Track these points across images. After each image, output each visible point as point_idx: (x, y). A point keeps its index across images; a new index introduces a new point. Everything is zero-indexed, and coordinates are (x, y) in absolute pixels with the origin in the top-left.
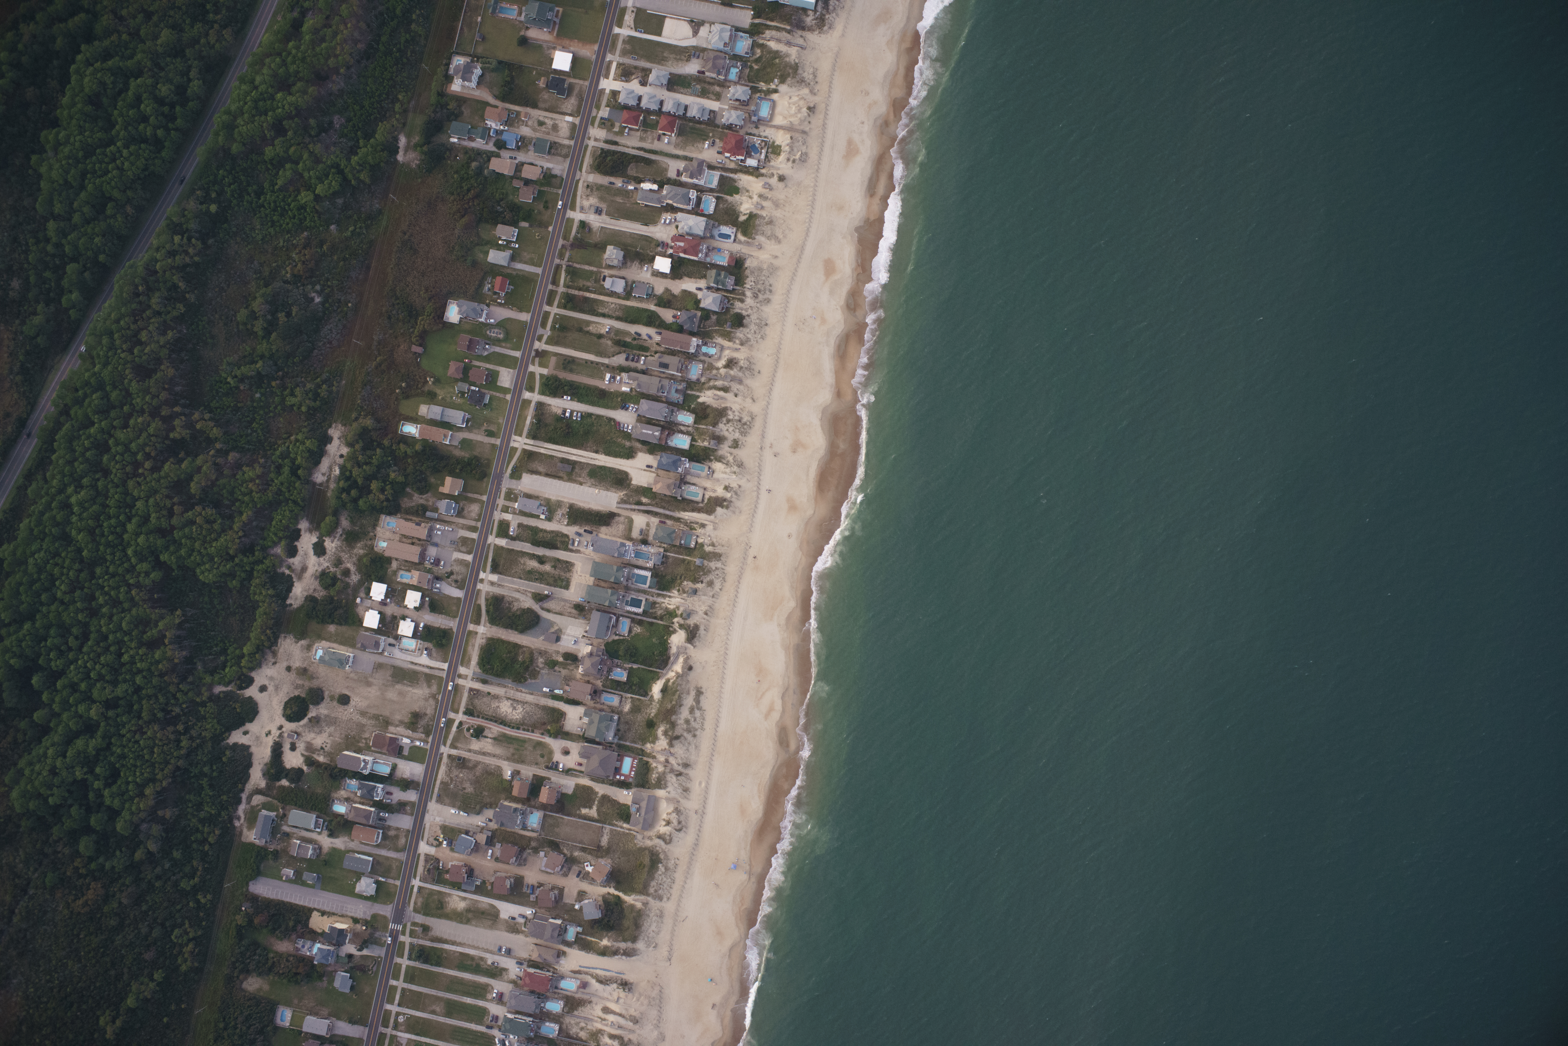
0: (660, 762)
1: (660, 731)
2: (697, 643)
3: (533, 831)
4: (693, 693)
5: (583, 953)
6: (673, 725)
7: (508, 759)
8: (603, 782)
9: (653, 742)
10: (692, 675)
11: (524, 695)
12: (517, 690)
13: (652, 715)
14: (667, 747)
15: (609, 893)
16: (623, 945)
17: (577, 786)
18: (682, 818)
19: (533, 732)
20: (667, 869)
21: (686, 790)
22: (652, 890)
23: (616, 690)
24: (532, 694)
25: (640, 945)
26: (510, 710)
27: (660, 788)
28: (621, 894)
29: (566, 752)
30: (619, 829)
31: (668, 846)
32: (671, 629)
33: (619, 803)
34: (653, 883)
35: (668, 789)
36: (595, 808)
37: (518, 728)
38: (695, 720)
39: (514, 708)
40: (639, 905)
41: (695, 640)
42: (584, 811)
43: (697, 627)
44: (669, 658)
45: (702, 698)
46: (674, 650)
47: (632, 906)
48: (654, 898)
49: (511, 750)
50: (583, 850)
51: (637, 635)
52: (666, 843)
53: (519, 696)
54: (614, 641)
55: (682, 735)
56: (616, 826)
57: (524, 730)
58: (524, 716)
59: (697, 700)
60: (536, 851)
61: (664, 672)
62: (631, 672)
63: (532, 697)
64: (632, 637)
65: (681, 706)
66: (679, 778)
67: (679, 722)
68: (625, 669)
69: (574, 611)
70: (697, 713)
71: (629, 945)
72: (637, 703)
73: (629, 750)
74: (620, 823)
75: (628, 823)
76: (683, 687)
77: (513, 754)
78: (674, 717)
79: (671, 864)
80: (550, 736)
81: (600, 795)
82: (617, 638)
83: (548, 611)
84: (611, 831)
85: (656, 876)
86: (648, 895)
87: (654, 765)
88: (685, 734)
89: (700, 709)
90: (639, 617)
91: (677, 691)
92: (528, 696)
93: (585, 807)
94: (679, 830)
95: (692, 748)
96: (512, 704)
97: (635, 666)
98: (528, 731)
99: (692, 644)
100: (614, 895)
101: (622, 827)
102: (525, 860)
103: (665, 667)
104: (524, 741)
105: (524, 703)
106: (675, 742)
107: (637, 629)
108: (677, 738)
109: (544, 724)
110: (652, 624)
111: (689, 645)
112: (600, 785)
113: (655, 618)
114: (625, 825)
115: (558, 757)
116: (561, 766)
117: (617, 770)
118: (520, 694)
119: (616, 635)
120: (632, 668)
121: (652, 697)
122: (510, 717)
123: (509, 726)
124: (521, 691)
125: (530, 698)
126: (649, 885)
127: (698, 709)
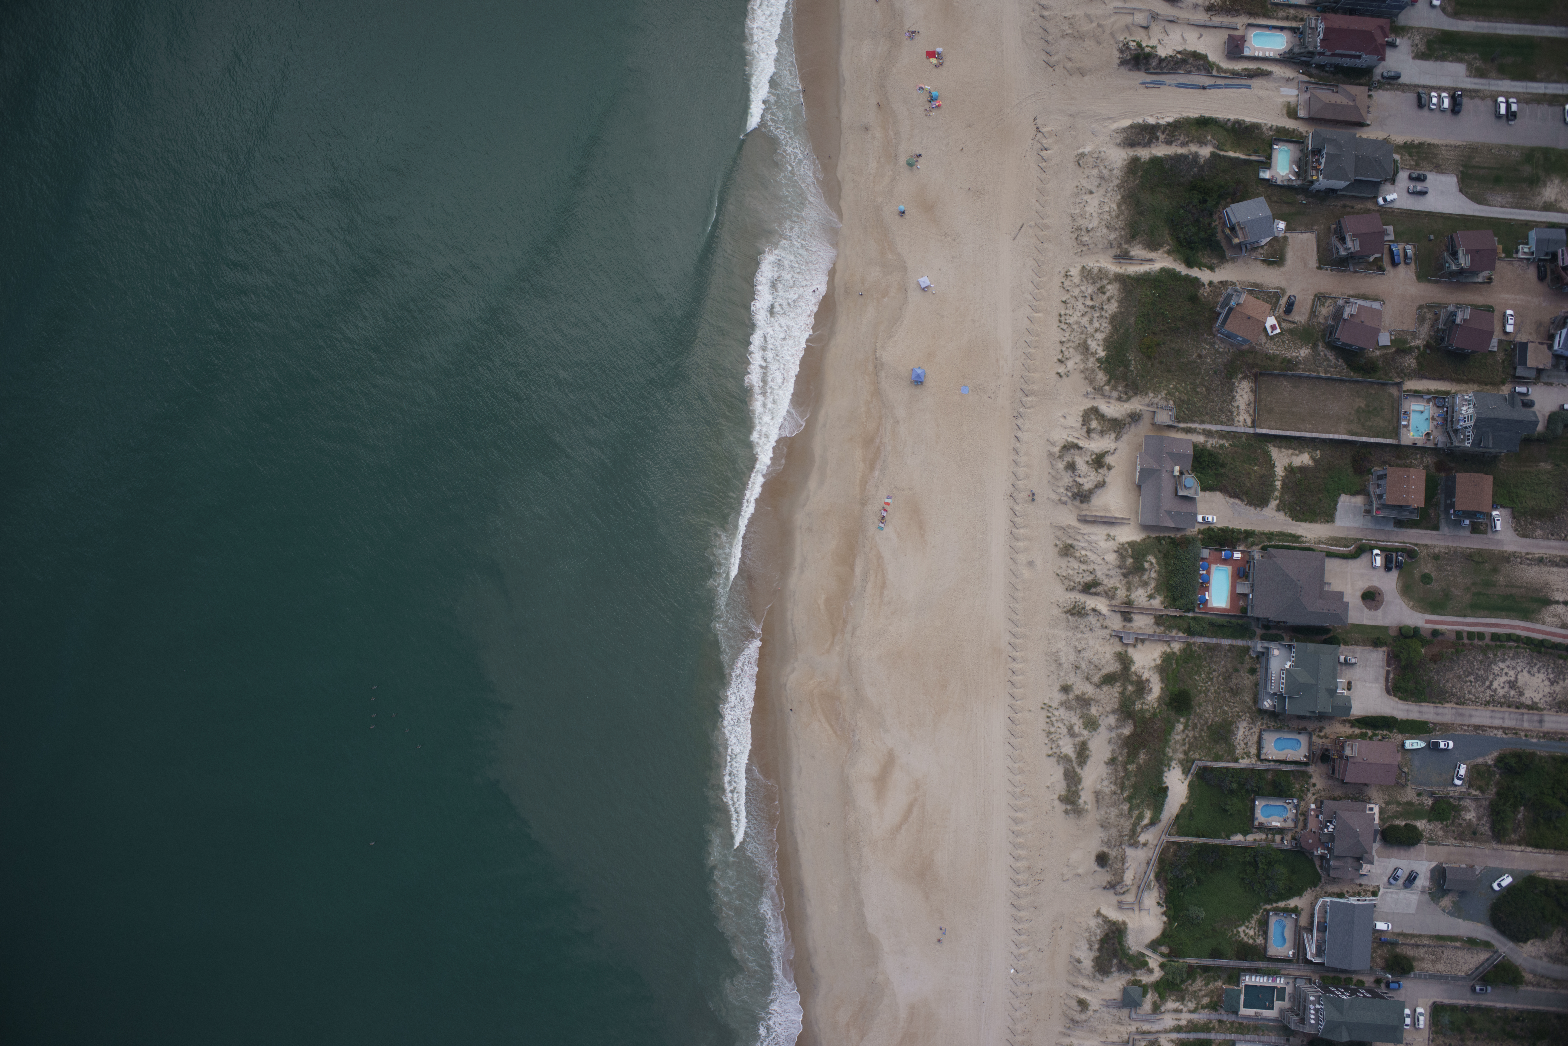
0: (1144, 611)
1: (1156, 688)
2: (1093, 923)
3: (1417, 394)
4: (1086, 797)
5: (1249, 118)
6: (1125, 711)
7: (1507, 558)
8: (1270, 536)
9: (1167, 658)
10: (1094, 843)
11: (1497, 722)
12: (1515, 731)
13: (1180, 727)
14: (1131, 651)
15: (1212, 268)
16: (1161, 151)
17: (1329, 517)
18: (1067, 479)
19: (1459, 634)
20: (1084, 348)
21: (1067, 551)
22: (1112, 289)
23: (1276, 772)
24: (1477, 727)
25: (1118, 157)
26: (1524, 678)
27: (1132, 544)
28: (1182, 269)
29: (1371, 597)
30: (1214, 428)
31: (1088, 404)
32: (1164, 950)
33: (1224, 490)
34: (1112, 307)
35: (1112, 545)
36: (1280, 471)
37: (1495, 637)
38: (1070, 729)
39: (1512, 684)
40: (1137, 251)
41: (1099, 934)
42: (1304, 459)
43: (1102, 967)
44: (1157, 877)
45: (1061, 787)
46: (1152, 898)
47: (1153, 246)
48: (1102, 274)
49: (1501, 579)
50: (1290, 364)
51: (1244, 918)
52: (1095, 411)
53: (1507, 718)
54: (1299, 893)
55: (1098, 686)
56: (1222, 435)
57: (1481, 636)
58: (1488, 669)
59: (1072, 779)
60: (1400, 346)
61: (1165, 838)
62: (1248, 824)
63: (1476, 721)
64: (1255, 909)
65: (1112, 761)
66: (1089, 578)
67: (1112, 720)
68: (1262, 828)
69: (1410, 952)
70: (1068, 748)
71: (1144, 154)
72: (1220, 748)
73: (1221, 626)
74: (1212, 442)
75: (1195, 446)
76: (1114, 812)
77: (1495, 570)
78: (1127, 731)
79: (1074, 361)
80: (1416, 630)
81: (1274, 504)
82: (1293, 903)
83: (1472, 943)
84: (1231, 421)
85: (1106, 327)
86: (1120, 278)
87: (1157, 603)
88: (1089, 690)
89: (1063, 759)
90: (1246, 964)
91: (1130, 799)
92: (1487, 722)
93: (1302, 469)
94: (1069, 447)
95: (1068, 656)
96: (1521, 694)
97: (1238, 838)
98: (1471, 635)
99: (1106, 920)
100: (1200, 266)
101: (1208, 434)
102: (1421, 320)
103: (1164, 852)
104: (1476, 607)
105: (1492, 702)
106: (1114, 667)
107: (1247, 932)
108: (1109, 679)
109: (1435, 659)
110: (1216, 954)
111: (1114, 915)
112: (1275, 529)
113: (1206, 969)
114: (1201, 439)
115: (1389, 583)
116: (1378, 561)
117: (1241, 573)
118: (1508, 723)
119: (1295, 910)
120: (1245, 834)
121: (1186, 772)
122: (1521, 663)
123: (1518, 639)
124: (1505, 730)
125: (1481, 716)
126: (1121, 302)
127: (1065, 758)
